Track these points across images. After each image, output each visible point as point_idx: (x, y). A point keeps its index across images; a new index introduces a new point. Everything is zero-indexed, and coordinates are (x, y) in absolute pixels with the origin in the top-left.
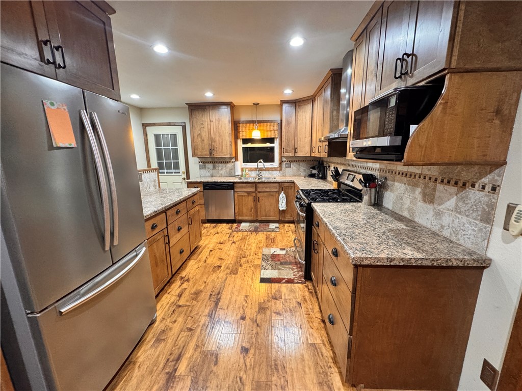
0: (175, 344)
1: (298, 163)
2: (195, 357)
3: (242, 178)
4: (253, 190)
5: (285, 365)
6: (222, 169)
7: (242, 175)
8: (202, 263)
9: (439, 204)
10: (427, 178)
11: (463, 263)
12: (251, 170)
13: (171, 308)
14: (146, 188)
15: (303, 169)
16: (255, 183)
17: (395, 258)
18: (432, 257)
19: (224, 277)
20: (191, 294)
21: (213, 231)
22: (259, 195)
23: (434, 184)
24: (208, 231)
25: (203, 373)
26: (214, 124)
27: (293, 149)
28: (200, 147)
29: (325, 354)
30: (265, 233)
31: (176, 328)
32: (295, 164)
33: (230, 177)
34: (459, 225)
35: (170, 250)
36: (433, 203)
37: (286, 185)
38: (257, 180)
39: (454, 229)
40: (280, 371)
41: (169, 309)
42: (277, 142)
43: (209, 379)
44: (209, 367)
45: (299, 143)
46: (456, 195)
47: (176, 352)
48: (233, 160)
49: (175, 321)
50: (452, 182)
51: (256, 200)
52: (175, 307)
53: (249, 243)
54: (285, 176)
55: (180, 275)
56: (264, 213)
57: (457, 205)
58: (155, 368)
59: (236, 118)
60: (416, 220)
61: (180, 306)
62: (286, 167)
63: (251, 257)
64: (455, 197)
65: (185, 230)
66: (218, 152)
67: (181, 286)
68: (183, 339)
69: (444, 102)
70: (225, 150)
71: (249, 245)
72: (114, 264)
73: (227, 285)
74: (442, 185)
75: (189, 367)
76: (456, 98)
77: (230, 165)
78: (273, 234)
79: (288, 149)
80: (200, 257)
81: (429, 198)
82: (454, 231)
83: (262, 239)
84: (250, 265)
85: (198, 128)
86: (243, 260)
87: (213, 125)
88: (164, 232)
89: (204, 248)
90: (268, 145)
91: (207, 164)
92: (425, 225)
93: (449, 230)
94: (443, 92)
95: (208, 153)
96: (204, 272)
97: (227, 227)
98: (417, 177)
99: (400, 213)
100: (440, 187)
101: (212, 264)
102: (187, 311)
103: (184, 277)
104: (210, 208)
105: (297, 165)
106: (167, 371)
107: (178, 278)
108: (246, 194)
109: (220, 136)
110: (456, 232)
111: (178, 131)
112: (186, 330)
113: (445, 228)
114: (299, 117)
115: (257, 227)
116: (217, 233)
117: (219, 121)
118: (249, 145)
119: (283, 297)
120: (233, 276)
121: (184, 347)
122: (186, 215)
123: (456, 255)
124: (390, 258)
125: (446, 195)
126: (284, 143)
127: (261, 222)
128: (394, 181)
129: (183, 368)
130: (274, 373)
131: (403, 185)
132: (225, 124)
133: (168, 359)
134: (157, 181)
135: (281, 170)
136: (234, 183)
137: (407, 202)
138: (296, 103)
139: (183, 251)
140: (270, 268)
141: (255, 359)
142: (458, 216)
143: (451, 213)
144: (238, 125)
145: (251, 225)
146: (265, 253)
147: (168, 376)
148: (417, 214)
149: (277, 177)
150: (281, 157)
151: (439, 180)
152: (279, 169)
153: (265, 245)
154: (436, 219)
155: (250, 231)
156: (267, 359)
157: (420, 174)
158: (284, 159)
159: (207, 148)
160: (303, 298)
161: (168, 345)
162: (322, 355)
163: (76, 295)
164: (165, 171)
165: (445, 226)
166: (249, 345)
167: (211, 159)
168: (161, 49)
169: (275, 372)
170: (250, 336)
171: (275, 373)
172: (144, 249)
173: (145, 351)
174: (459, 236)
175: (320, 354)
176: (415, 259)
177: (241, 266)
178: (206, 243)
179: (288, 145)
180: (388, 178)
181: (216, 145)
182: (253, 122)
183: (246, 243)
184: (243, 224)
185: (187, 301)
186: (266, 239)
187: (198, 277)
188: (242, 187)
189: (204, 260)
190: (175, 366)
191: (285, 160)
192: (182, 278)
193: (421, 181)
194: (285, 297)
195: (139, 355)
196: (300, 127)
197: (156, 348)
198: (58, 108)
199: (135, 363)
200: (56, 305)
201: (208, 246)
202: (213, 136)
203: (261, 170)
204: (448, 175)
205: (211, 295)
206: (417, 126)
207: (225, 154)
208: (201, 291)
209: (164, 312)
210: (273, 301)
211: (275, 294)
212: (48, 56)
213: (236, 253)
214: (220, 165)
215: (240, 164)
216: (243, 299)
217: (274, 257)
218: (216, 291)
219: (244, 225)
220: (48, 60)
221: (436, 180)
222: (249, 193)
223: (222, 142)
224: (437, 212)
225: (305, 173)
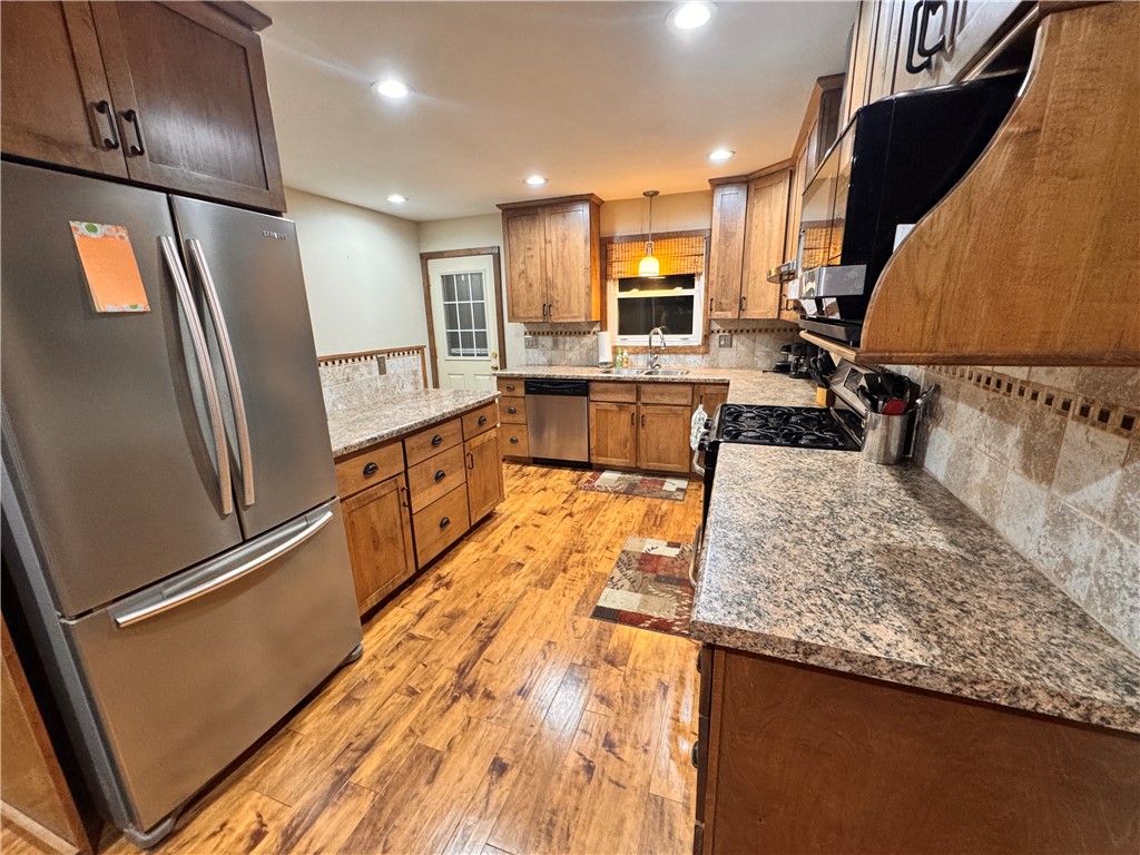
0: (375, 714)
1: (753, 338)
2: (398, 753)
3: (613, 370)
4: (630, 398)
5: (572, 831)
6: (571, 349)
7: (614, 364)
8: (489, 550)
9: (1070, 489)
10: (1042, 398)
11: (1081, 710)
12: (636, 351)
13: (396, 637)
14: (395, 387)
15: (764, 352)
16: (634, 382)
17: (820, 648)
18: (958, 669)
19: (521, 591)
20: (443, 616)
21: (536, 484)
22: (643, 411)
23: (1058, 418)
24: (527, 484)
25: (401, 792)
26: (554, 247)
27: (735, 301)
28: (523, 300)
29: (678, 834)
30: (648, 500)
31: (391, 680)
32: (742, 337)
33: (587, 366)
34: (1119, 571)
35: (411, 520)
36: (1050, 482)
37: (710, 390)
38: (643, 375)
39: (1101, 582)
40: (555, 840)
41: (391, 639)
42: (700, 283)
43: (406, 810)
44: (414, 784)
45: (750, 285)
46: (1123, 465)
47: (370, 733)
48: (597, 328)
49: (392, 668)
50: (1116, 419)
51: (638, 422)
52: (403, 636)
53: (602, 520)
54: (717, 367)
55: (438, 572)
56: (653, 453)
57: (1120, 502)
58: (322, 756)
59: (605, 232)
60: (999, 525)
61: (413, 637)
62: (720, 346)
63: (595, 554)
64: (1119, 472)
65: (454, 479)
66: (560, 311)
67: (430, 594)
68: (391, 708)
69: (1022, 129)
70: (576, 306)
71: (601, 524)
72: (245, 541)
73: (519, 608)
74: (1082, 426)
75: (379, 772)
76: (1076, 108)
77: (588, 340)
78: (665, 506)
79: (724, 301)
80: (491, 537)
81: (1041, 461)
82: (1100, 588)
83: (636, 513)
84: (585, 572)
85: (522, 259)
86: (576, 557)
87: (552, 250)
88: (396, 482)
89: (505, 520)
90: (679, 292)
91: (540, 338)
92: (1020, 547)
93: (1089, 581)
94: (1020, 94)
95: (540, 313)
96: (486, 572)
97: (570, 478)
98: (1015, 391)
99: (961, 498)
100: (1076, 431)
101: (507, 557)
102: (422, 649)
103: (444, 577)
104: (546, 435)
105: (748, 342)
106: (339, 767)
107: (432, 578)
108: (614, 407)
109: (565, 274)
110: (1107, 594)
111: (484, 265)
112: (405, 691)
113: (1076, 571)
114: (754, 220)
115: (636, 484)
116: (545, 489)
117: (564, 239)
118: (635, 293)
119: (631, 661)
120: (540, 590)
121: (386, 726)
122: (460, 448)
123: (1061, 677)
124: (804, 644)
125: (1091, 460)
126: (715, 285)
127: (648, 473)
128: (956, 397)
129: (368, 769)
130: (539, 842)
131: (978, 412)
132: (577, 247)
133: (351, 744)
134: (421, 374)
135: (707, 352)
136: (589, 381)
137: (982, 466)
138: (752, 182)
139: (448, 522)
140: (627, 584)
141: (511, 795)
142: (1122, 539)
143: (1098, 523)
144: (609, 247)
145: (623, 479)
146: (628, 548)
147: (337, 778)
148: (1004, 507)
149: (696, 369)
150: (708, 322)
151: (1075, 410)
152: (702, 350)
153: (636, 528)
154: (1051, 533)
155: (615, 492)
156: (537, 802)
157: (1022, 382)
158: (716, 327)
159: (538, 301)
160: (678, 674)
161: (362, 713)
162: (671, 834)
163: (153, 595)
164: (461, 350)
165: (1075, 566)
166: (513, 759)
167: (549, 327)
168: (393, 89)
169: (542, 840)
170: (522, 737)
171: (543, 843)
172: (329, 514)
173: (319, 716)
174: (1116, 611)
175: (666, 829)
176: (890, 662)
177: (565, 571)
178: (513, 509)
179: (724, 290)
180: (942, 386)
181: (557, 295)
182: (643, 238)
183: (597, 519)
184: (606, 475)
185: (430, 629)
186: (645, 515)
187: (469, 581)
188: (606, 391)
189: (495, 545)
190: (356, 761)
191: (719, 327)
192: (439, 578)
193: (1024, 404)
194: (636, 661)
195: (306, 720)
196: (755, 243)
197: (340, 714)
198: (105, 236)
199: (295, 733)
200: (110, 608)
201: (514, 516)
202: (550, 274)
203: (657, 351)
204: (1106, 392)
205: (480, 625)
206: (912, 226)
207: (576, 314)
208: (463, 613)
209: (379, 644)
210: (604, 667)
211: (615, 650)
212: (106, 132)
213: (565, 538)
214: (568, 339)
215: (610, 338)
216: (540, 647)
217: (647, 560)
218: (492, 619)
219: (608, 477)
220: (107, 141)
221: (1066, 406)
222: (621, 405)
223: (569, 289)
224: (1059, 514)
225: (769, 361)
